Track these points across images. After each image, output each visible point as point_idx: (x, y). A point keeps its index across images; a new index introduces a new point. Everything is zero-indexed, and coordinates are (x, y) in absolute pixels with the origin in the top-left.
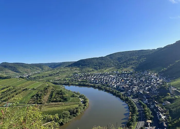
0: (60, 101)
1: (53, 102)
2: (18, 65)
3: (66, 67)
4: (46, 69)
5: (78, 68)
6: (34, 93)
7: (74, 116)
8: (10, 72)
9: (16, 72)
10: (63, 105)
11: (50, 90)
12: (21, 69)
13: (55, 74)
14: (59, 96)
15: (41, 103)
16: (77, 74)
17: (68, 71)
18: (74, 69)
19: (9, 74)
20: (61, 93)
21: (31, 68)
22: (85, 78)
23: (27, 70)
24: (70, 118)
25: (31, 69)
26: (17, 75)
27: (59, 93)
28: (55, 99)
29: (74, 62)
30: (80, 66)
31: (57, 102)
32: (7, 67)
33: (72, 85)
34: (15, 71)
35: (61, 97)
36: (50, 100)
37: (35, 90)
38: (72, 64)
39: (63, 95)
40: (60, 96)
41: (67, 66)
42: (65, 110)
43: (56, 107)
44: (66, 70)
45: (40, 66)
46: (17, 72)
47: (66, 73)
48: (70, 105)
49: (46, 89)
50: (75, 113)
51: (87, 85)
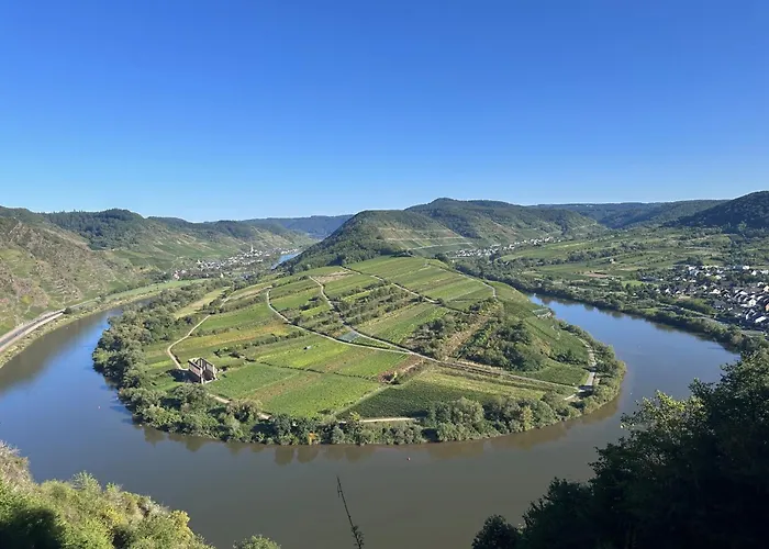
0: (496, 363)
1: (469, 358)
2: (476, 210)
3: (666, 225)
4: (581, 231)
5: (724, 238)
6: (437, 314)
7: (498, 427)
8: (444, 235)
9: (465, 236)
10: (500, 379)
11: (485, 315)
12: (482, 226)
13: (595, 256)
14: (500, 346)
15: (431, 355)
16: (699, 265)
17: (662, 246)
18: (700, 240)
19: (442, 242)
20: (513, 336)
21: (521, 224)
22: (715, 291)
23: (505, 229)
24: (477, 429)
25: (519, 226)
26: (465, 246)
27: (508, 333)
28: (480, 352)
29: (713, 206)
30: (742, 226)
31: (485, 363)
32: (440, 215)
33: (628, 312)
34: (461, 233)
35: (505, 351)
36: (464, 352)
37: (443, 306)
38: (697, 215)
39: (520, 345)
40: (504, 343)
41: (673, 224)
42: (471, 395)
43: (470, 378)
44: (657, 240)
45: (558, 216)
46: (467, 235)
47: (645, 257)
48: (520, 387)
49: (477, 309)
50: (507, 420)
51: (697, 324)
